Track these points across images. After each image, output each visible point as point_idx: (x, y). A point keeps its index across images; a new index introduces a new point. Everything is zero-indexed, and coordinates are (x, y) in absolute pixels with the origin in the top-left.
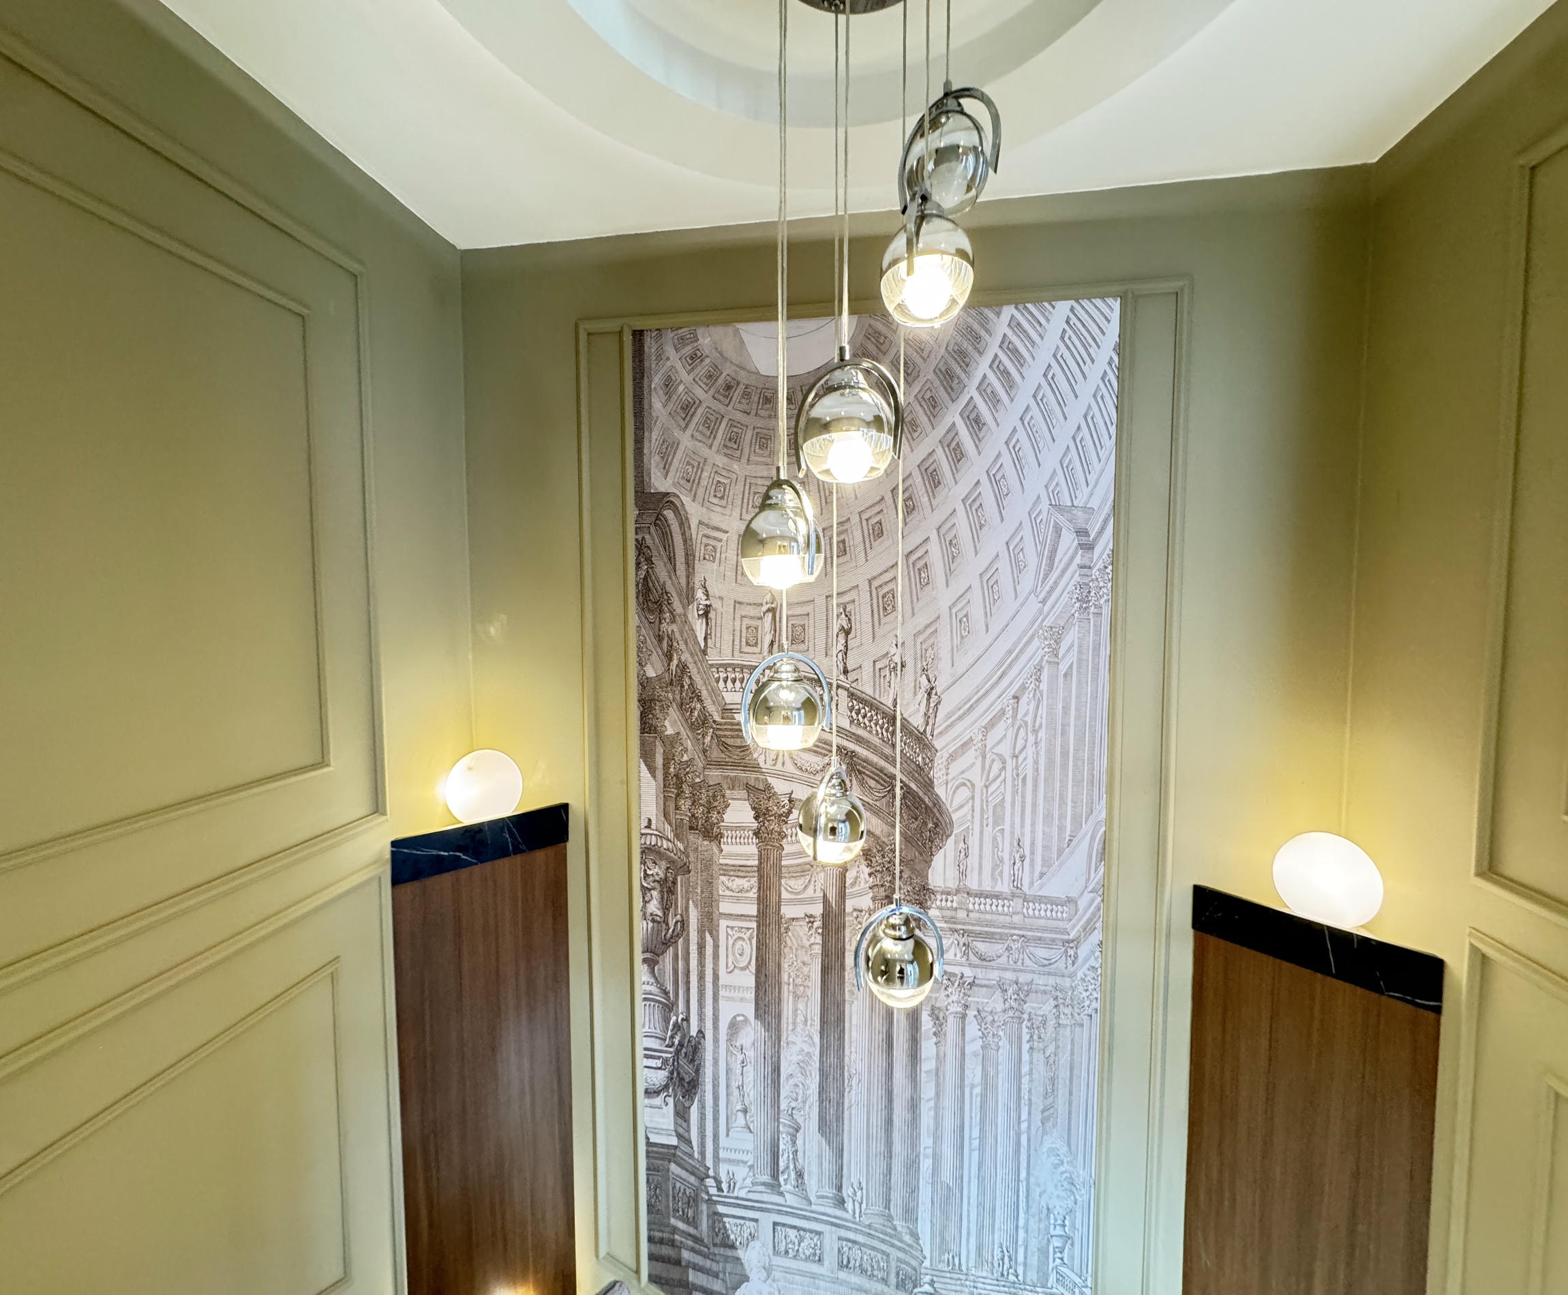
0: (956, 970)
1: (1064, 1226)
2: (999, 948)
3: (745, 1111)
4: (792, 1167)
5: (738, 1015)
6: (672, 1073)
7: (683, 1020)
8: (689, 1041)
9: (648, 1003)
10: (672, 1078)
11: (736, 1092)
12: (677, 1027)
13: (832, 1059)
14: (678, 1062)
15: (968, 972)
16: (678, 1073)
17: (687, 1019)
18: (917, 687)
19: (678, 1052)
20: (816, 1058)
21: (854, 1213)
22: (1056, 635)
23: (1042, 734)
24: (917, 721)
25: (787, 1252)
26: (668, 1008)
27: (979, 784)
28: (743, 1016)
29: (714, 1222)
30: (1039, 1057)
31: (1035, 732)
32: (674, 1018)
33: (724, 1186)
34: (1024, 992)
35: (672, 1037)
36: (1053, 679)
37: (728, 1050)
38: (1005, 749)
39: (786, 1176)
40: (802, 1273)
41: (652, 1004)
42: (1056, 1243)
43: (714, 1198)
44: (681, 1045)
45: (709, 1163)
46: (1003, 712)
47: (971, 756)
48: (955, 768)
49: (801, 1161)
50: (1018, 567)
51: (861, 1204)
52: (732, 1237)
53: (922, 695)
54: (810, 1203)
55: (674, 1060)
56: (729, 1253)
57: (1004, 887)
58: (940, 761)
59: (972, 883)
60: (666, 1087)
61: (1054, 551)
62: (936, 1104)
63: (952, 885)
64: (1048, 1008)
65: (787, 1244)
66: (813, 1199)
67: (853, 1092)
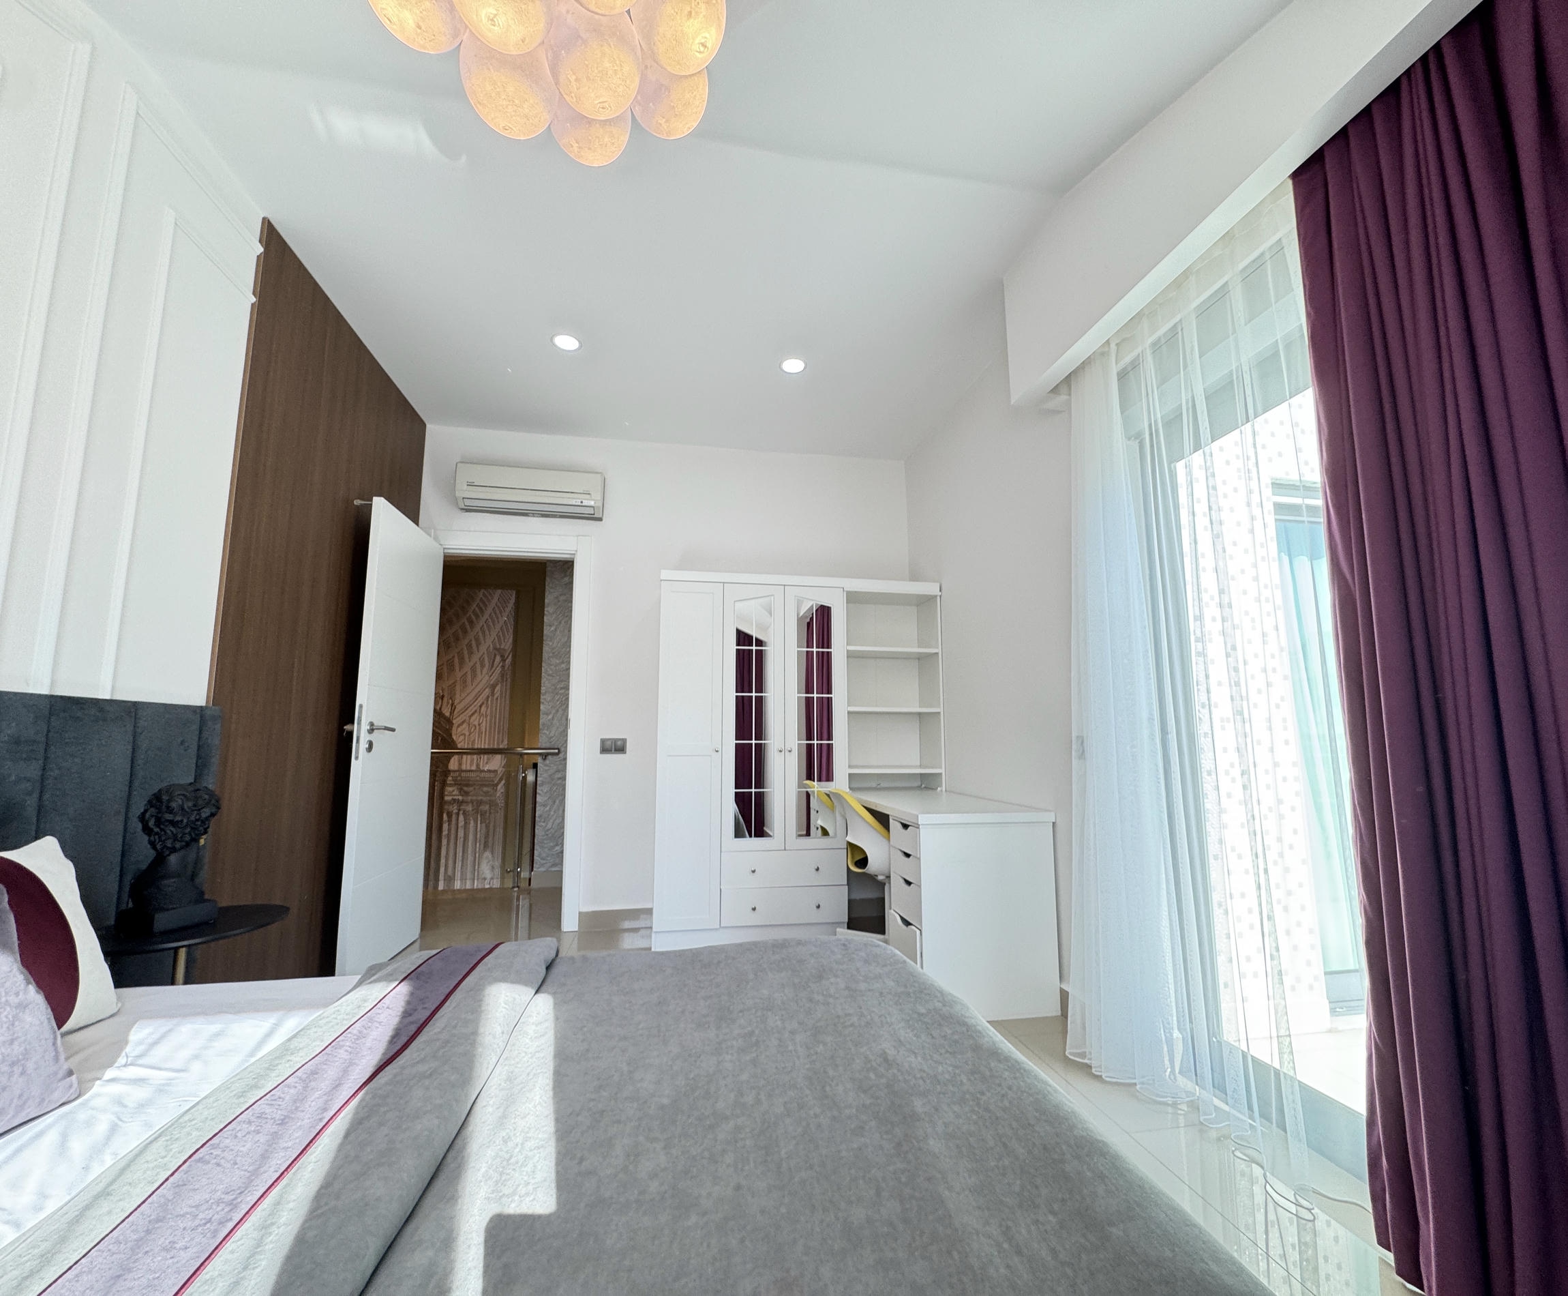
0: (456, 797)
2: (471, 789)
15: (460, 798)
18: (448, 703)
22: (493, 687)
23: (489, 717)
24: (447, 714)
27: (467, 734)
30: (484, 825)
31: (486, 717)
34: (480, 803)
36: (492, 700)
38: (476, 723)
46: (476, 711)
47: (465, 725)
48: (459, 729)
50: (482, 666)
53: (449, 706)
57: (474, 768)
58: (454, 729)
59: (464, 767)
61: (494, 661)
63: (456, 768)
64: (487, 807)
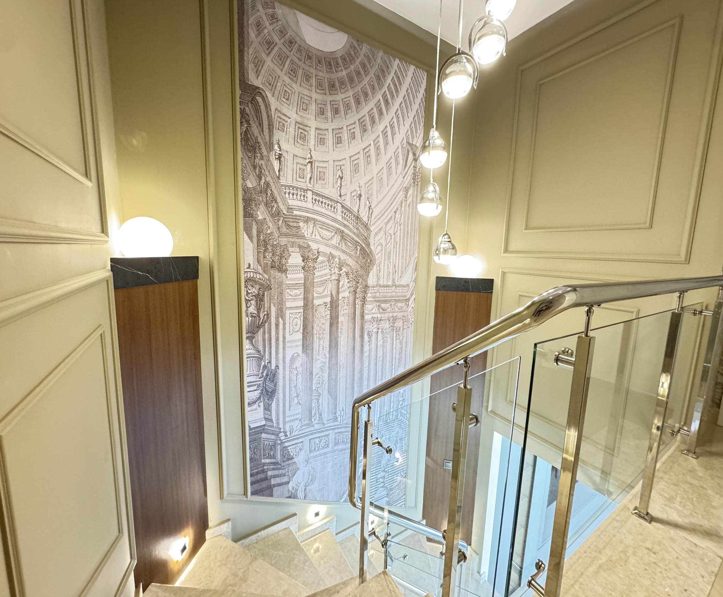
0: (375, 316)
1: (403, 396)
2: (388, 305)
3: (297, 396)
4: (317, 412)
5: (295, 354)
6: (262, 390)
7: (268, 363)
8: (271, 372)
9: (249, 359)
10: (262, 393)
11: (293, 389)
12: (265, 367)
13: (333, 362)
14: (266, 384)
15: (379, 316)
16: (266, 390)
17: (270, 362)
19: (265, 380)
20: (327, 363)
21: (341, 421)
22: (407, 190)
23: (402, 226)
25: (315, 449)
26: (260, 358)
27: (384, 245)
28: (297, 353)
29: (283, 452)
30: (398, 341)
31: (400, 225)
32: (263, 363)
33: (288, 434)
34: (395, 319)
35: (262, 373)
36: (405, 205)
37: (290, 370)
38: (391, 232)
39: (315, 418)
40: (321, 455)
41: (251, 359)
42: (401, 403)
43: (283, 441)
44: (267, 375)
45: (281, 426)
46: (391, 217)
47: (382, 233)
48: (377, 238)
49: (321, 409)
50: (397, 163)
51: (343, 416)
52: (292, 454)
54: (324, 424)
55: (263, 384)
56: (290, 462)
57: (390, 283)
58: (372, 235)
59: (381, 283)
60: (259, 398)
61: (407, 159)
62: (369, 368)
63: (375, 283)
64: (400, 324)
65: (315, 445)
66: (325, 422)
67: (341, 373)
